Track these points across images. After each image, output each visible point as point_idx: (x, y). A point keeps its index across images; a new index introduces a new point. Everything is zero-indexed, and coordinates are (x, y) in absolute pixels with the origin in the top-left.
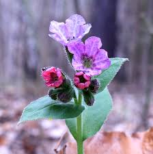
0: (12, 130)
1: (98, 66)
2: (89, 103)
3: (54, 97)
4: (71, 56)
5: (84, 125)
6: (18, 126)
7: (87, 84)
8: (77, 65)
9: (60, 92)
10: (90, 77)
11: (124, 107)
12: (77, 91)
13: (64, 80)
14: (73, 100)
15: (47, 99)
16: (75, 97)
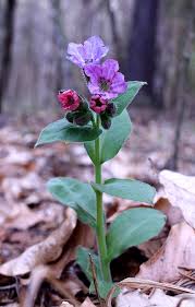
0: (43, 156)
1: (115, 90)
2: (106, 126)
3: (70, 120)
4: (88, 79)
5: (103, 147)
6: (48, 152)
7: (104, 107)
8: (94, 89)
9: (77, 116)
10: (106, 101)
11: (160, 136)
12: (95, 115)
13: (81, 104)
14: (90, 123)
15: (64, 122)
16: (93, 120)
